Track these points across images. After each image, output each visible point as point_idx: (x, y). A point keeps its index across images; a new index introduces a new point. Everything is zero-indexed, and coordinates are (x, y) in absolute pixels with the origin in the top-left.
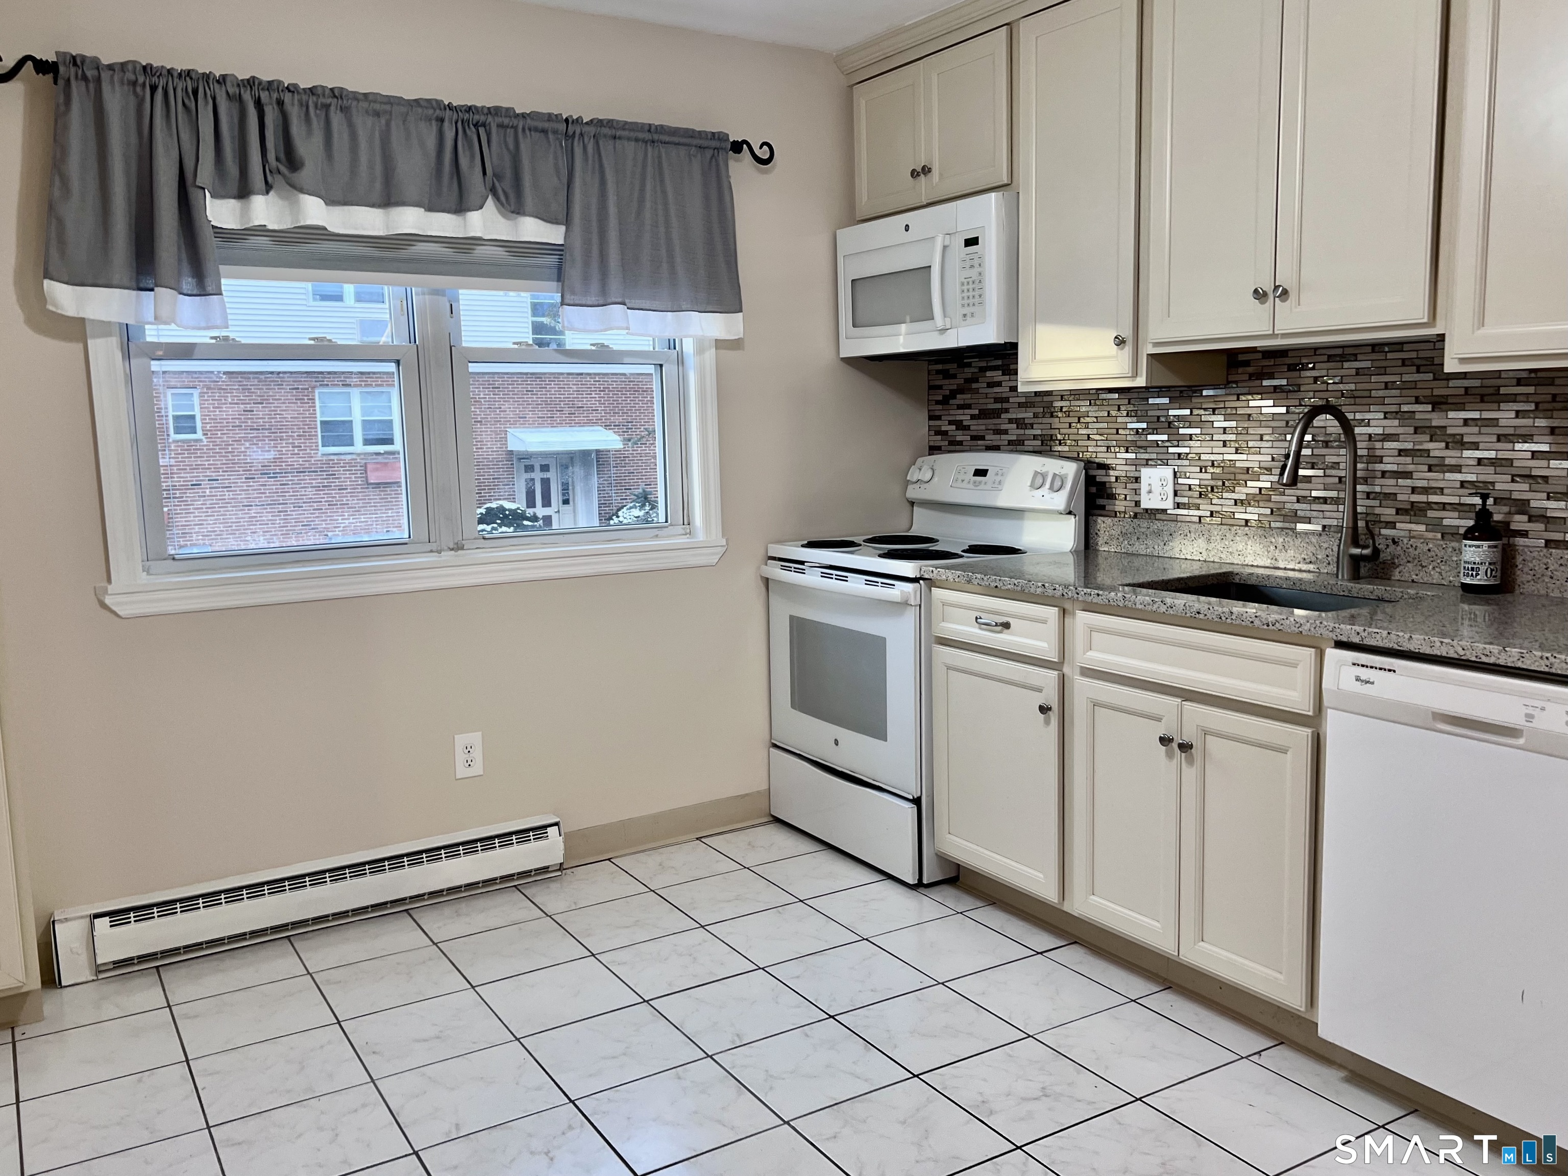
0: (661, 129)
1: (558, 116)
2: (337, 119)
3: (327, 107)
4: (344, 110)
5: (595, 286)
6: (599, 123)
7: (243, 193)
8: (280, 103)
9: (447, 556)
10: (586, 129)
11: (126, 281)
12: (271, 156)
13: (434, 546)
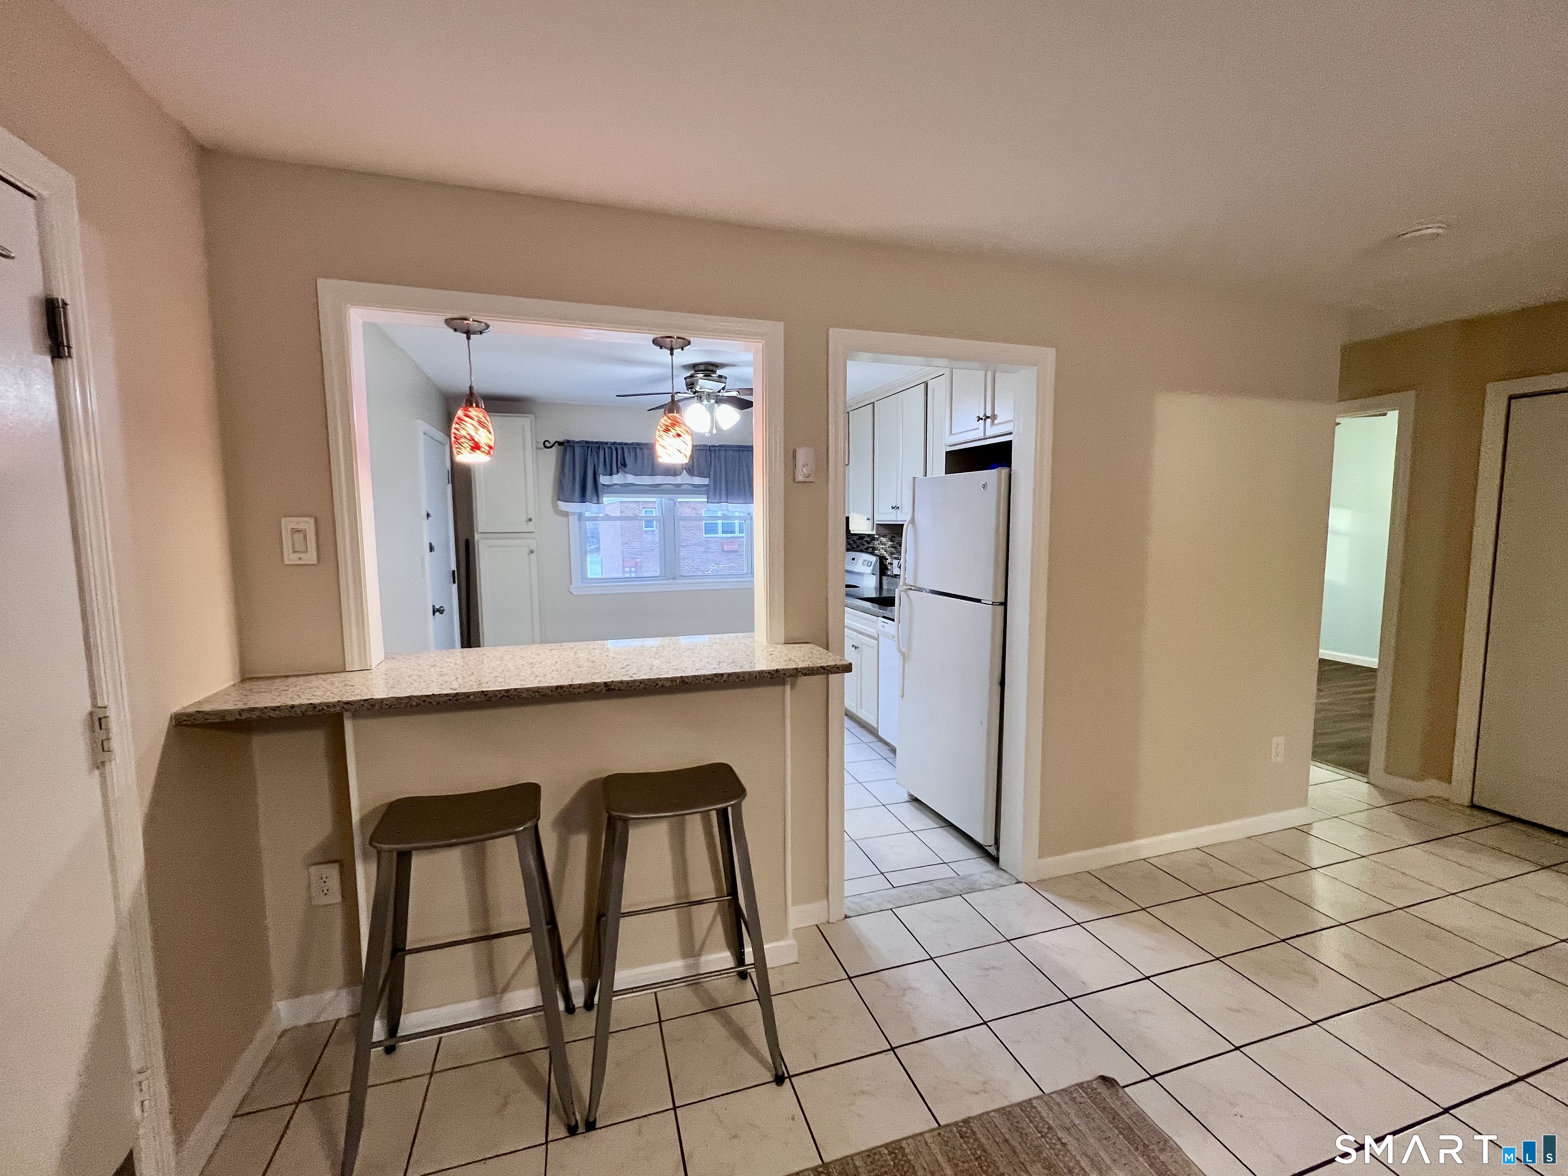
0: (741, 446)
1: (707, 446)
2: (638, 451)
3: (636, 448)
4: (640, 448)
5: (718, 496)
6: (721, 446)
7: (611, 474)
8: (623, 448)
9: (670, 581)
10: (716, 448)
11: (579, 501)
12: (619, 464)
13: (666, 578)
